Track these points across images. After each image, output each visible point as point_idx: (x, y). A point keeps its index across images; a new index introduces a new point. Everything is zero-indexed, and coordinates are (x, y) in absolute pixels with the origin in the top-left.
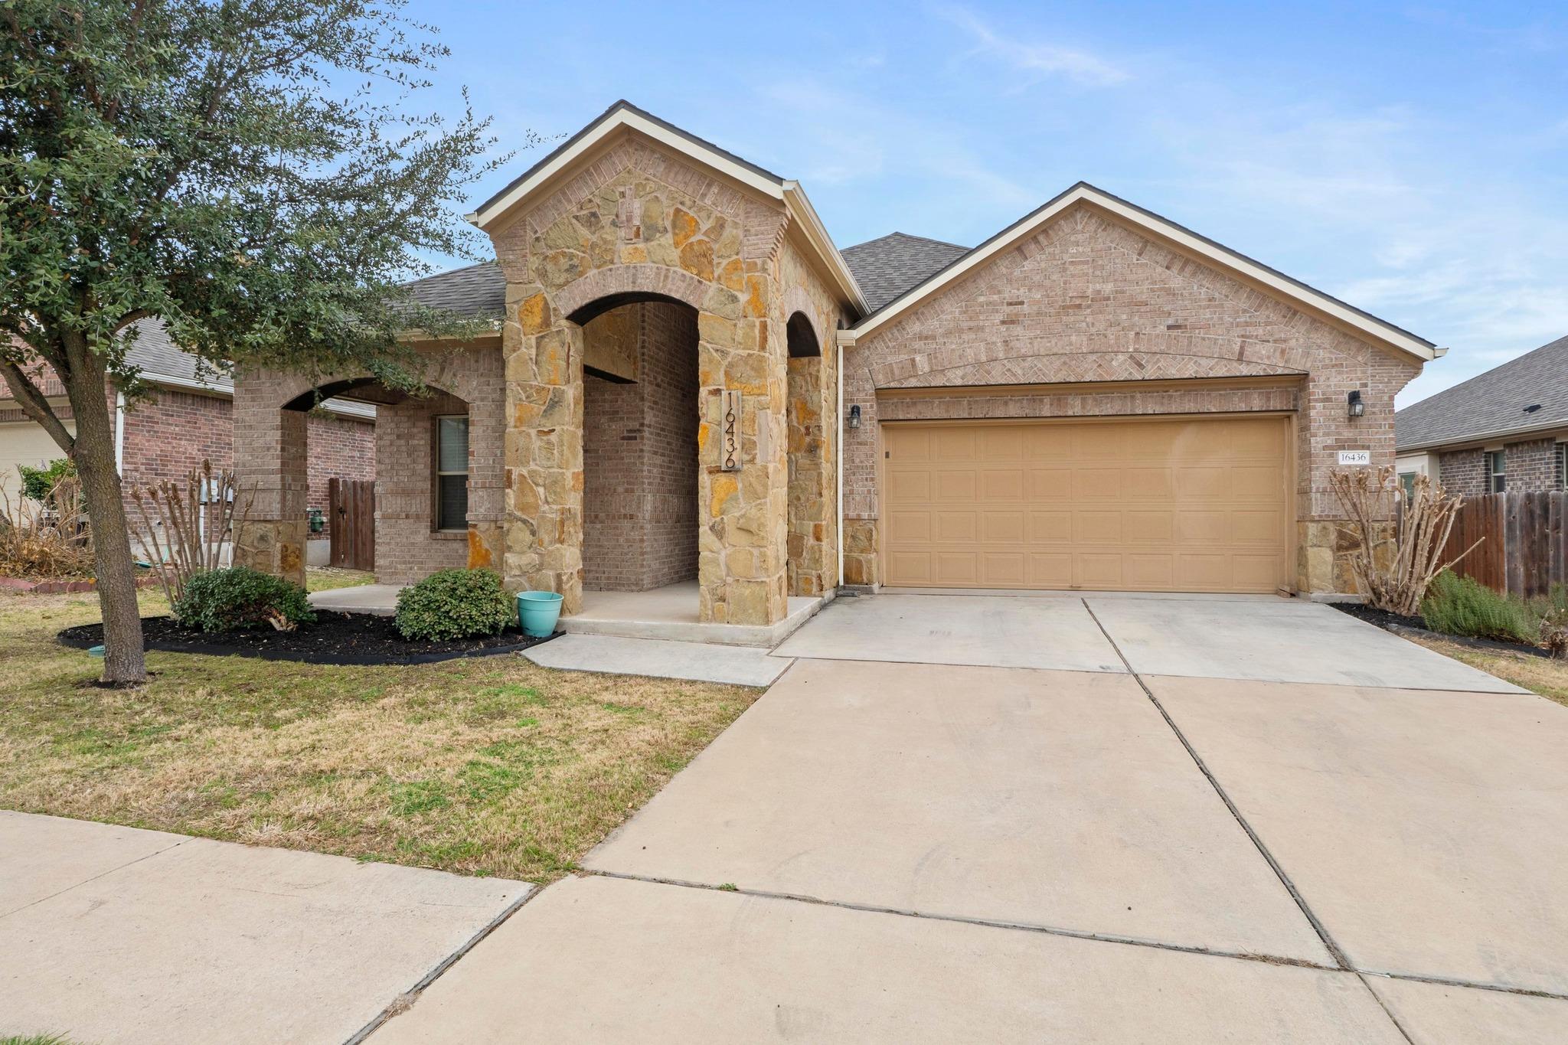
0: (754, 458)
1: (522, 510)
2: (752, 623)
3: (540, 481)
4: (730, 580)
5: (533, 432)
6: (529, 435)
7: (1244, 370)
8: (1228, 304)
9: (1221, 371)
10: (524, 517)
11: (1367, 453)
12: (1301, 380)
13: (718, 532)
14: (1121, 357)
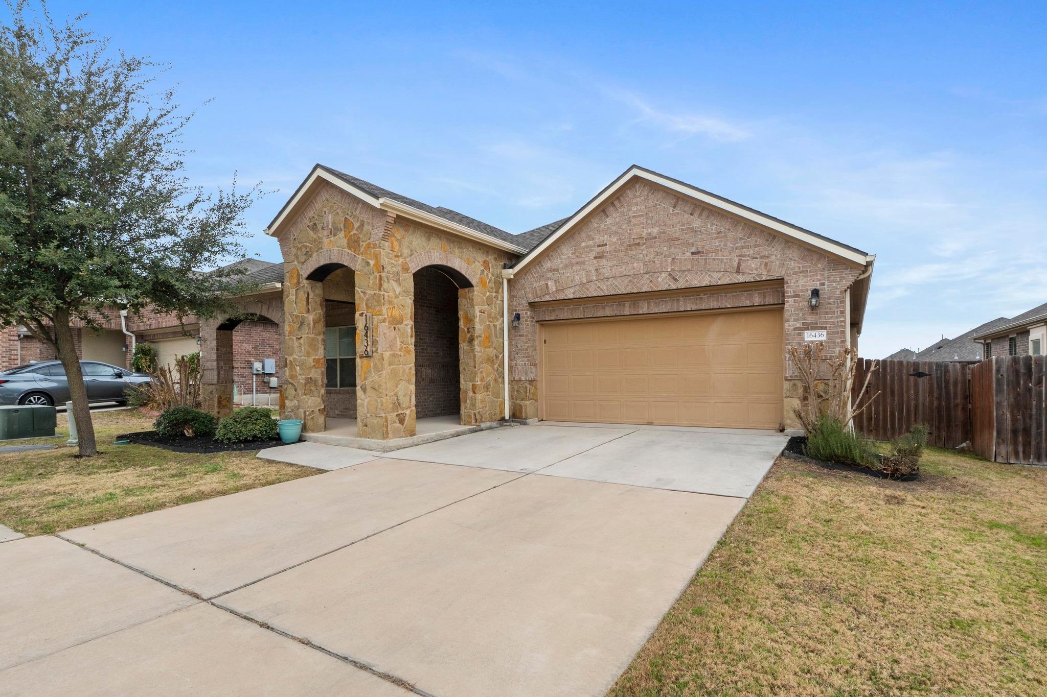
0: (377, 349)
1: (291, 378)
2: (378, 439)
3: (297, 364)
4: (368, 415)
5: (294, 338)
6: (293, 340)
7: (741, 279)
8: (730, 235)
9: (726, 281)
10: (292, 382)
11: (824, 332)
13: (364, 390)
14: (664, 275)
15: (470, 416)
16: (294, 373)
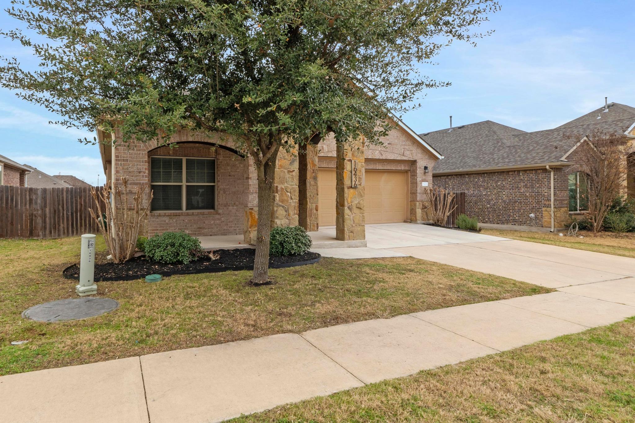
0: (361, 184)
1: (282, 202)
2: (361, 239)
3: (289, 191)
4: (354, 225)
5: (286, 171)
6: (284, 172)
7: (404, 158)
8: (401, 139)
9: (399, 158)
10: (283, 205)
11: (427, 183)
12: (414, 162)
13: (350, 208)
14: (377, 152)
15: (314, 226)
16: (286, 198)
